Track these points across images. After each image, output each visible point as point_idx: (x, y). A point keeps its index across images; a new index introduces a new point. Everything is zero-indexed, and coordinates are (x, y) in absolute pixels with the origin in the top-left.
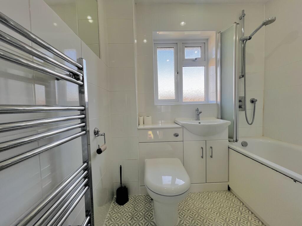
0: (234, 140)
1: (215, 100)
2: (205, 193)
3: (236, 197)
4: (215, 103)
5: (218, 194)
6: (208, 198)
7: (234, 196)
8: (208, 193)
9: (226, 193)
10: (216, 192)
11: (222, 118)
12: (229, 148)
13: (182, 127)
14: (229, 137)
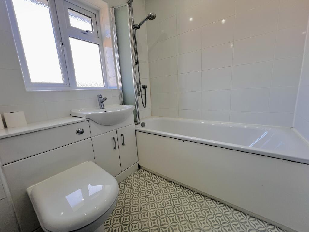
0: (137, 123)
1: (116, 85)
2: (122, 183)
3: (145, 171)
4: (117, 88)
5: (133, 176)
6: (127, 186)
7: (144, 171)
8: (124, 181)
9: (138, 172)
10: (131, 176)
11: (125, 104)
12: (136, 131)
13: (88, 119)
14: (135, 122)
